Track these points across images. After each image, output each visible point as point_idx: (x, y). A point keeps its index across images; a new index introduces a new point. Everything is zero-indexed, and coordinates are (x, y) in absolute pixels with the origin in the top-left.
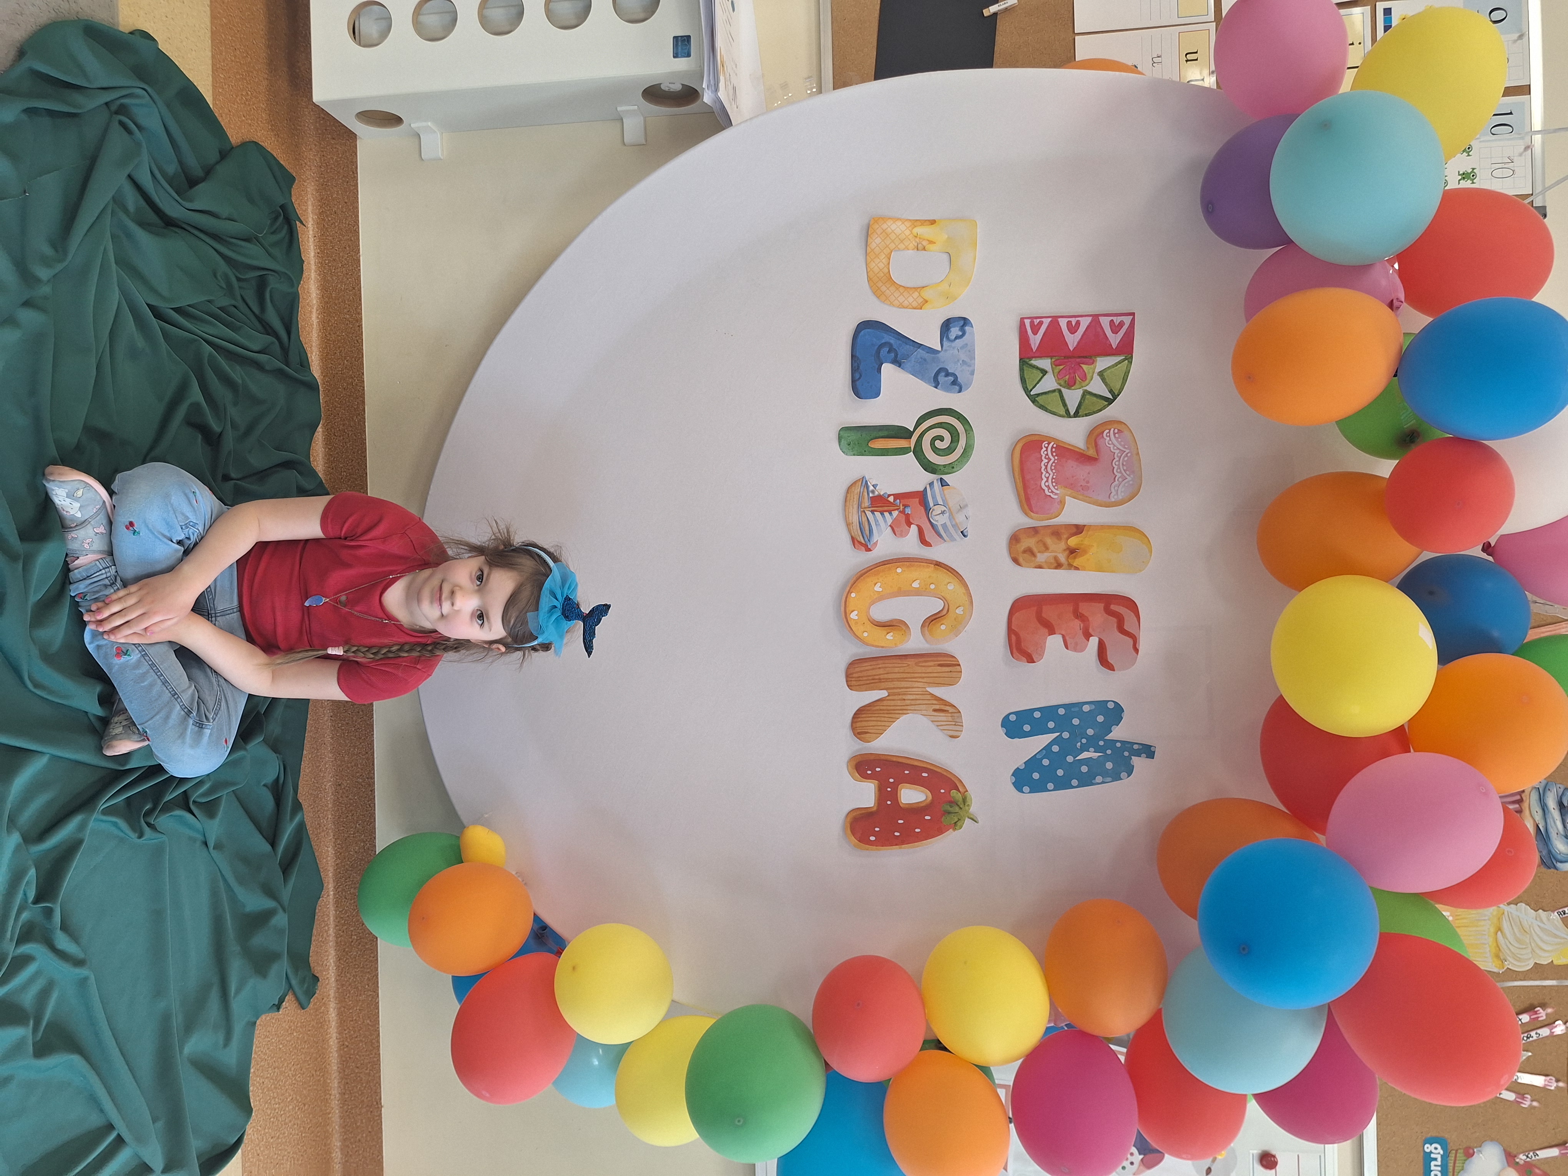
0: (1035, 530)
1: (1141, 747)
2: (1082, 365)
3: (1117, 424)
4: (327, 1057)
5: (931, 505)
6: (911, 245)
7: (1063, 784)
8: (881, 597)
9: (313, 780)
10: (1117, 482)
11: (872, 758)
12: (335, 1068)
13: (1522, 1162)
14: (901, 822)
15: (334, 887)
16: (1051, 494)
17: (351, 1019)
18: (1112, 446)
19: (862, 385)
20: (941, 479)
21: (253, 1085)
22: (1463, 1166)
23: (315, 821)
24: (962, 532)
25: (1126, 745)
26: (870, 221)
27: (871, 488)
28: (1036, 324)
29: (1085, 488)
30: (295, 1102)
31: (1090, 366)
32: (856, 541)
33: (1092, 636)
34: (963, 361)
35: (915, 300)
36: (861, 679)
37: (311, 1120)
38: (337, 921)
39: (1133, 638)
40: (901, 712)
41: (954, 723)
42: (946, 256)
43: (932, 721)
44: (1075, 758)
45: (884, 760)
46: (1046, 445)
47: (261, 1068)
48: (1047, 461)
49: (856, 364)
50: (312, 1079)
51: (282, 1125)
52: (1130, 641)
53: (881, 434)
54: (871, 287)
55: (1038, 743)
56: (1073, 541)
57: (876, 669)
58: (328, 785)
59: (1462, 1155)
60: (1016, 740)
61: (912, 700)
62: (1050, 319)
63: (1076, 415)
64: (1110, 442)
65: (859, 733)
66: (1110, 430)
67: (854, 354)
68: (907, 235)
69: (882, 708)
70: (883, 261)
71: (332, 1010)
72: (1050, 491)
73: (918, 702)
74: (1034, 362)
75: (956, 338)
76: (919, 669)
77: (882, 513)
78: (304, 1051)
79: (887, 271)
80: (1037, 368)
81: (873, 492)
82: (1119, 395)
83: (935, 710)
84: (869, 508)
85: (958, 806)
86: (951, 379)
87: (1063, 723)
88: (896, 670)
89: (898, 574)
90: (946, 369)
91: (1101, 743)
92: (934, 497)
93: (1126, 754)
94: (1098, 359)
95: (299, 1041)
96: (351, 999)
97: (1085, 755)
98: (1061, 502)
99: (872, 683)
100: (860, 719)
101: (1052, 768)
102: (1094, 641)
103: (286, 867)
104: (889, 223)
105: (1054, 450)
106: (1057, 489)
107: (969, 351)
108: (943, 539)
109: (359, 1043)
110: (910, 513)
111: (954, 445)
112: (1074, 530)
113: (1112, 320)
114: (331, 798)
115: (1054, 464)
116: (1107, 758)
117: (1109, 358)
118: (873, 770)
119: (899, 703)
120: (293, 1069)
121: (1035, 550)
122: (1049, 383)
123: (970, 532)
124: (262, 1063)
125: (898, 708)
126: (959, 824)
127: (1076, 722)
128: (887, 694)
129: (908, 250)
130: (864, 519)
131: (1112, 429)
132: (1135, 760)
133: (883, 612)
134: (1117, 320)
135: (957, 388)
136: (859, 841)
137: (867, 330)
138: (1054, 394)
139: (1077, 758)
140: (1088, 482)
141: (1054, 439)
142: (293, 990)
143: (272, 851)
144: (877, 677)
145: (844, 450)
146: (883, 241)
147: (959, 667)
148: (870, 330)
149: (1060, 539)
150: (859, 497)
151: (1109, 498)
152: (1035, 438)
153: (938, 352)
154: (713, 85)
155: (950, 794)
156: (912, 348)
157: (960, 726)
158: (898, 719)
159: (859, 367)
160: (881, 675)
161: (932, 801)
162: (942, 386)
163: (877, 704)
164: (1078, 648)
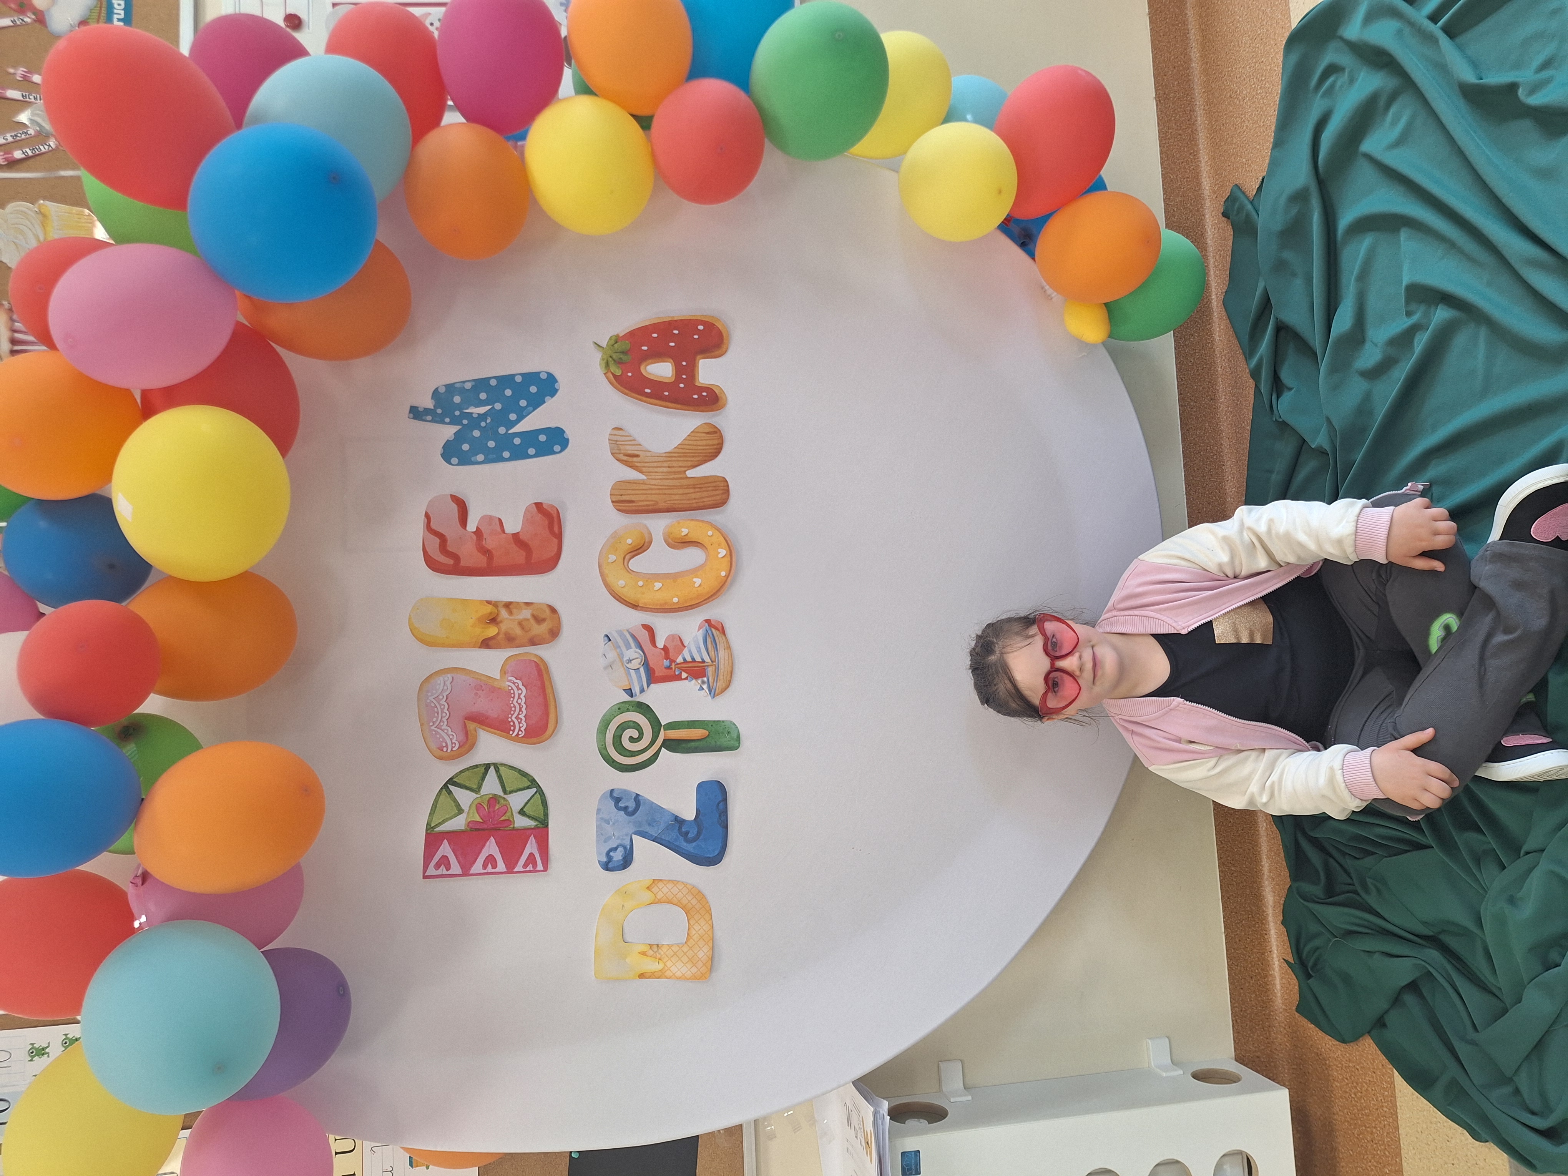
0: (533, 642)
1: (424, 417)
2: (481, 821)
3: (445, 756)
5: (642, 670)
6: (665, 950)
7: (506, 380)
8: (694, 572)
10: (445, 694)
11: (702, 408)
13: (29, 14)
14: (672, 344)
16: (515, 681)
18: (450, 733)
19: (716, 796)
20: (632, 696)
22: (91, 10)
24: (610, 640)
25: (439, 419)
26: (710, 974)
27: (705, 686)
28: (531, 865)
29: (479, 688)
30: (1240, 98)
31: (472, 820)
32: (721, 630)
33: (473, 532)
34: (609, 824)
35: (660, 890)
36: (713, 488)
39: (431, 528)
40: (672, 455)
41: (618, 443)
42: (628, 937)
43: (640, 445)
44: (493, 407)
45: (690, 405)
46: (520, 733)
48: (520, 716)
49: (722, 819)
52: (433, 525)
53: (693, 744)
54: (708, 902)
55: (531, 422)
56: (492, 631)
57: (698, 499)
58: (1223, 399)
59: (92, 18)
60: (553, 425)
61: (661, 467)
62: (515, 870)
63: (487, 767)
64: (451, 737)
65: (715, 432)
66: (452, 750)
67: (725, 830)
68: (670, 961)
69: (692, 459)
70: (694, 932)
72: (517, 685)
73: (655, 464)
74: (532, 823)
75: (615, 849)
76: (655, 498)
77: (694, 660)
78: (1234, 146)
79: (691, 921)
80: (529, 817)
81: (703, 682)
82: (441, 789)
83: (637, 456)
84: (707, 666)
85: (614, 360)
86: (621, 804)
87: (505, 442)
88: (678, 497)
89: (677, 596)
90: (626, 815)
91: (465, 422)
92: (639, 677)
93: (439, 411)
94: (463, 828)
95: (1239, 154)
96: (1189, 198)
97: (482, 410)
98: (505, 673)
99: (703, 484)
100: (715, 447)
101: (516, 397)
102: (471, 526)
104: (689, 974)
105: (512, 728)
106: (509, 686)
107: (602, 834)
108: (630, 632)
109: (1180, 157)
110: (665, 661)
111: (619, 734)
112: (491, 643)
113: (448, 869)
114: (1219, 386)
116: (459, 407)
117: (452, 829)
118: (700, 396)
119: (675, 464)
121: (532, 621)
122: (516, 801)
123: (601, 640)
125: (675, 459)
126: (613, 342)
127: (491, 444)
128: (687, 472)
129: (668, 945)
130: (712, 653)
131: (449, 751)
132: (429, 404)
133: (692, 557)
134: (442, 870)
135: (615, 795)
136: (714, 325)
137: (712, 856)
138: (512, 789)
139: (490, 407)
140: (476, 694)
141: (512, 739)
142: (1248, 199)
143: (1282, 317)
144: (697, 490)
145: (734, 726)
146: (696, 954)
147: (613, 500)
148: (708, 856)
149: (506, 634)
150: (717, 676)
151: (453, 678)
152: (534, 740)
153: (635, 833)
154: (878, 1120)
155: (622, 372)
156: (663, 838)
157: (611, 440)
158: (675, 448)
159: (720, 816)
160: (692, 493)
161: (640, 364)
162: (631, 796)
163: (696, 463)
164: (488, 519)
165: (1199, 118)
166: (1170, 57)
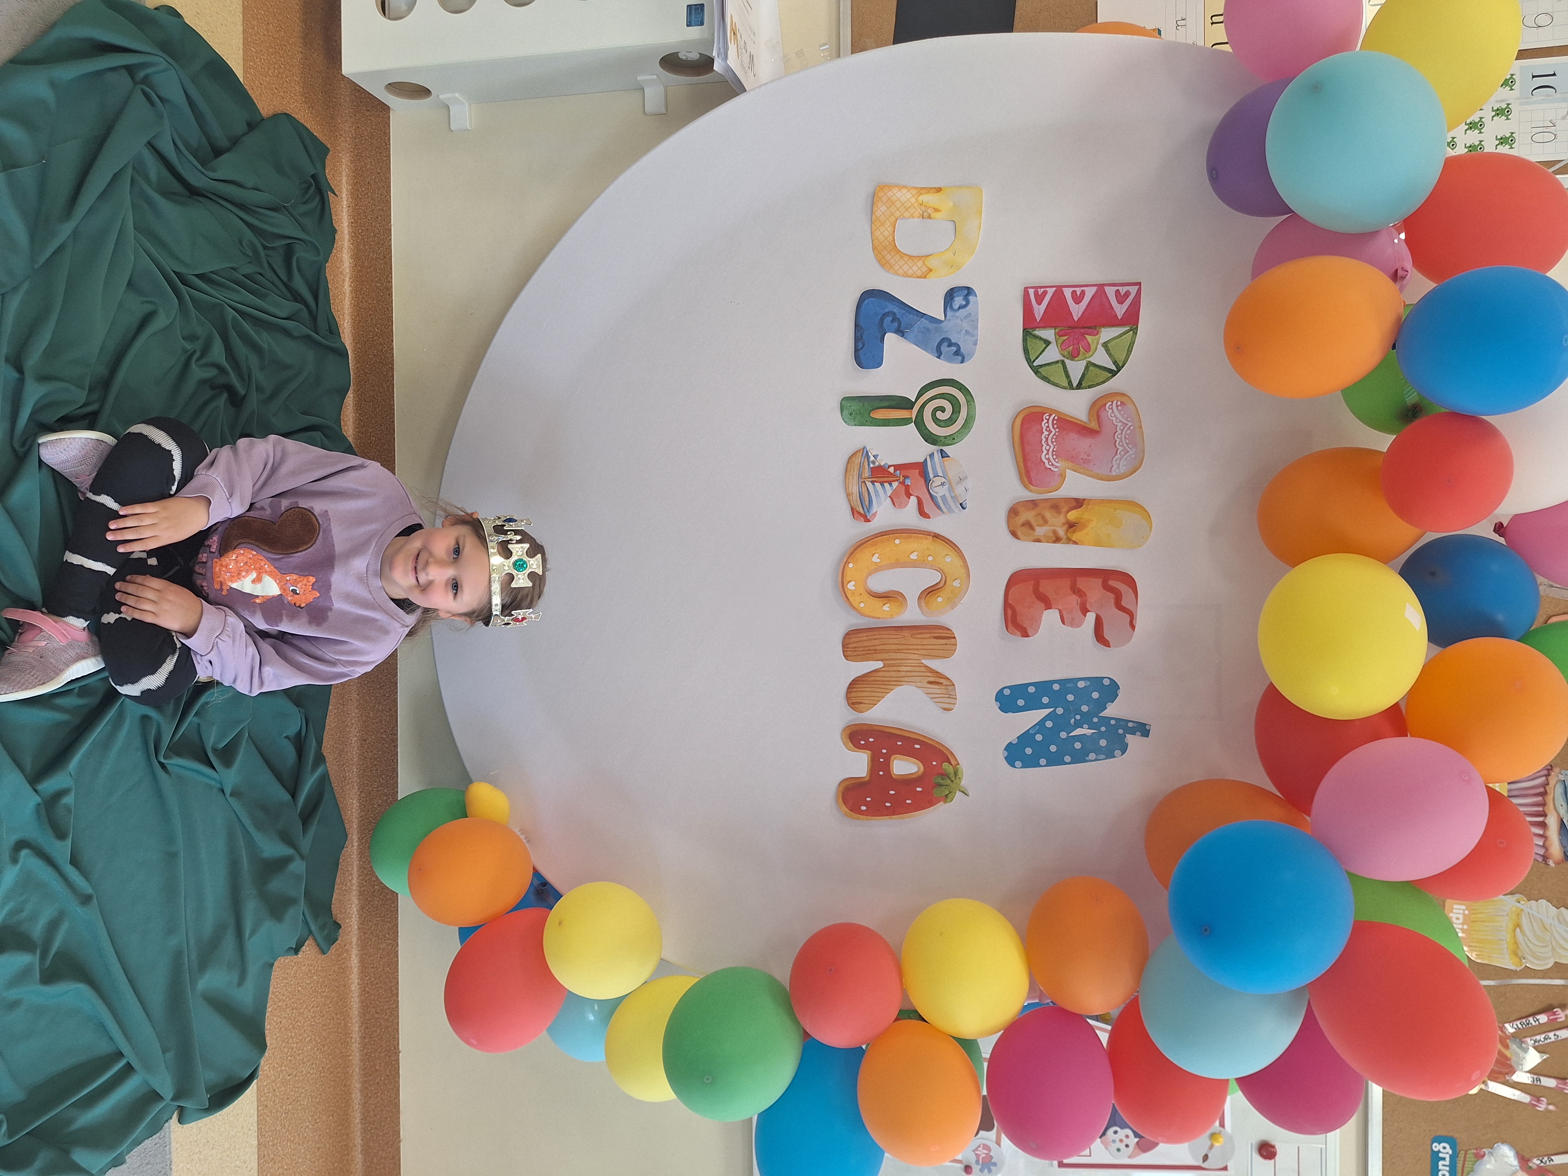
0: (1034, 504)
1: (1136, 725)
2: (1086, 336)
3: (1120, 397)
4: (349, 1001)
5: (931, 476)
6: (917, 213)
7: (1055, 760)
8: (879, 568)
9: (339, 734)
10: (1118, 456)
11: (866, 728)
12: (356, 1012)
13: (1534, 1167)
14: (892, 792)
15: (359, 839)
16: (1051, 467)
17: (372, 966)
18: (1114, 419)
19: (864, 355)
20: (941, 450)
21: (270, 1023)
22: (1472, 1168)
23: (340, 774)
24: (961, 504)
25: (1121, 723)
26: (875, 190)
27: (872, 458)
28: (1040, 293)
29: (1086, 461)
30: (314, 1042)
31: (1094, 337)
32: (855, 512)
33: (1090, 611)
34: (966, 331)
35: (919, 268)
36: (857, 649)
37: (330, 1061)
38: (360, 871)
39: (1129, 615)
40: (895, 683)
41: (948, 696)
42: (950, 225)
43: (926, 693)
44: (1068, 734)
45: (877, 731)
46: (1047, 417)
47: (278, 1008)
48: (1047, 433)
49: (859, 334)
50: (332, 1022)
51: (300, 1064)
52: (1127, 618)
53: (883, 404)
54: (876, 256)
55: (1033, 717)
56: (1073, 515)
57: (872, 639)
58: (354, 740)
59: (1472, 1156)
60: (1010, 714)
61: (907, 671)
62: (1054, 289)
63: (1079, 386)
64: (1113, 415)
65: (853, 703)
66: (1112, 402)
67: (857, 323)
68: (913, 202)
69: (876, 679)
70: (888, 229)
71: (354, 956)
72: (1050, 463)
73: (912, 674)
74: (1037, 332)
75: (960, 308)
76: (913, 641)
77: (882, 484)
78: (324, 994)
79: (892, 239)
80: (1041, 339)
81: (873, 462)
82: (1123, 367)
83: (930, 683)
84: (869, 478)
85: (950, 778)
86: (954, 349)
87: (1057, 699)
88: (892, 641)
89: (896, 545)
90: (949, 339)
91: (1095, 720)
92: (934, 469)
93: (1121, 731)
94: (1102, 329)
95: (319, 985)
96: (372, 946)
97: (1078, 732)
98: (1061, 475)
99: (867, 654)
100: (854, 690)
101: (1046, 743)
102: (1091, 617)
103: (306, 818)
104: (895, 190)
105: (1055, 422)
106: (1057, 462)
107: (973, 321)
108: (942, 511)
109: (379, 990)
110: (909, 484)
111: (955, 416)
112: (1075, 504)
113: (1118, 290)
114: (357, 753)
115: (1055, 437)
116: (1101, 735)
117: (1114, 329)
118: (867, 741)
119: (894, 674)
120: (312, 1011)
121: (1034, 524)
122: (1052, 354)
123: (969, 505)
124: (279, 1004)
125: (894, 679)
126: (950, 796)
127: (1070, 698)
128: (882, 666)
129: (914, 218)
130: (864, 490)
131: (1115, 402)
132: (1129, 738)
133: (881, 583)
134: (1123, 290)
135: (960, 358)
136: (851, 810)
137: (870, 299)
138: (1057, 365)
139: (1070, 735)
140: (1089, 455)
141: (1055, 411)
142: (313, 936)
143: (292, 801)
144: (873, 648)
145: (846, 420)
146: (888, 208)
147: (954, 640)
148: (874, 299)
149: (1059, 512)
150: (860, 468)
151: (1111, 471)
152: (1036, 410)
153: (941, 321)
154: (723, 53)
155: (941, 766)
156: (915, 317)
157: (953, 698)
158: (892, 690)
159: (862, 336)
160: (878, 645)
161: (925, 772)
162: (944, 356)
163: (873, 674)
164: (1075, 624)
165: (357, 1029)
166: (382, 1093)
